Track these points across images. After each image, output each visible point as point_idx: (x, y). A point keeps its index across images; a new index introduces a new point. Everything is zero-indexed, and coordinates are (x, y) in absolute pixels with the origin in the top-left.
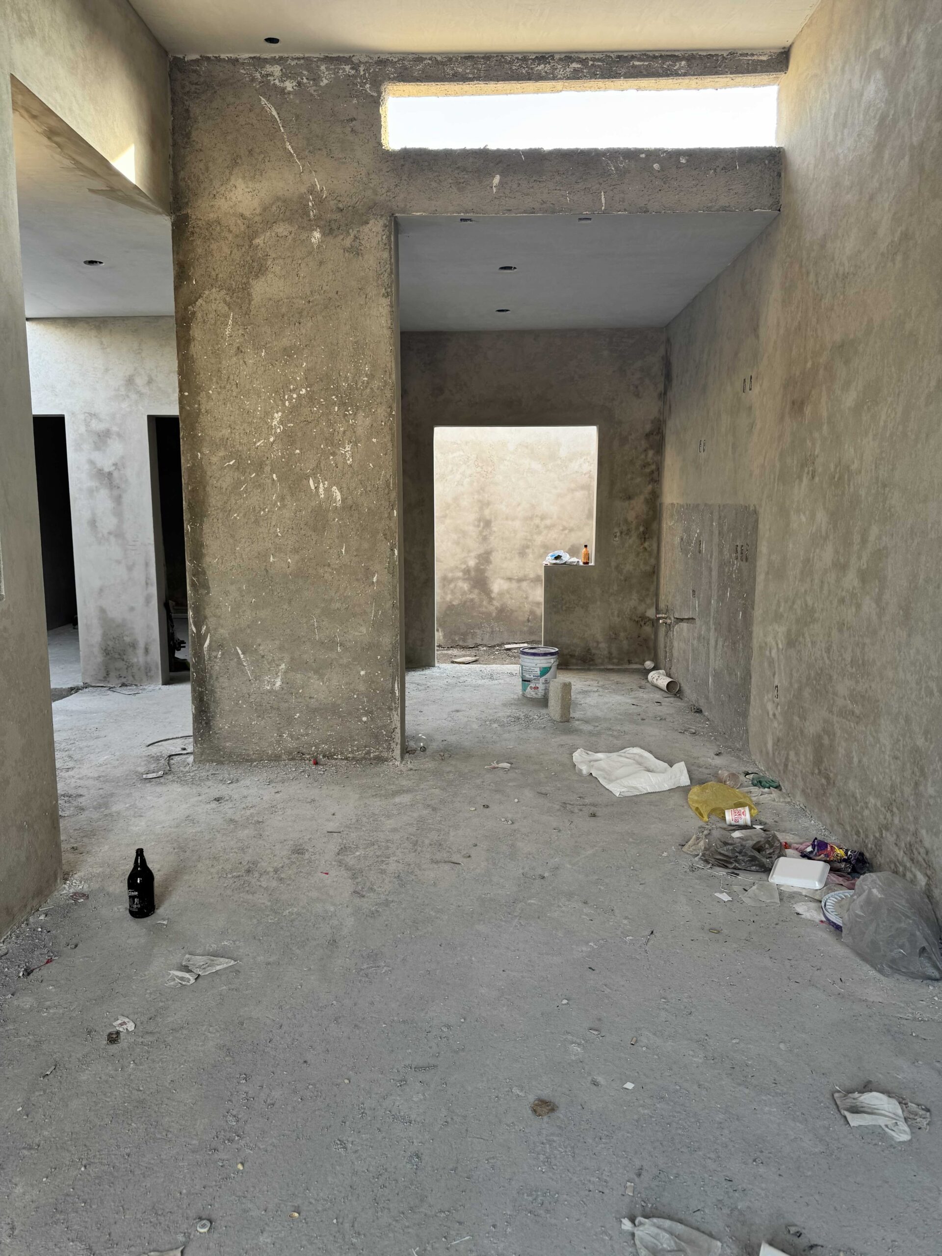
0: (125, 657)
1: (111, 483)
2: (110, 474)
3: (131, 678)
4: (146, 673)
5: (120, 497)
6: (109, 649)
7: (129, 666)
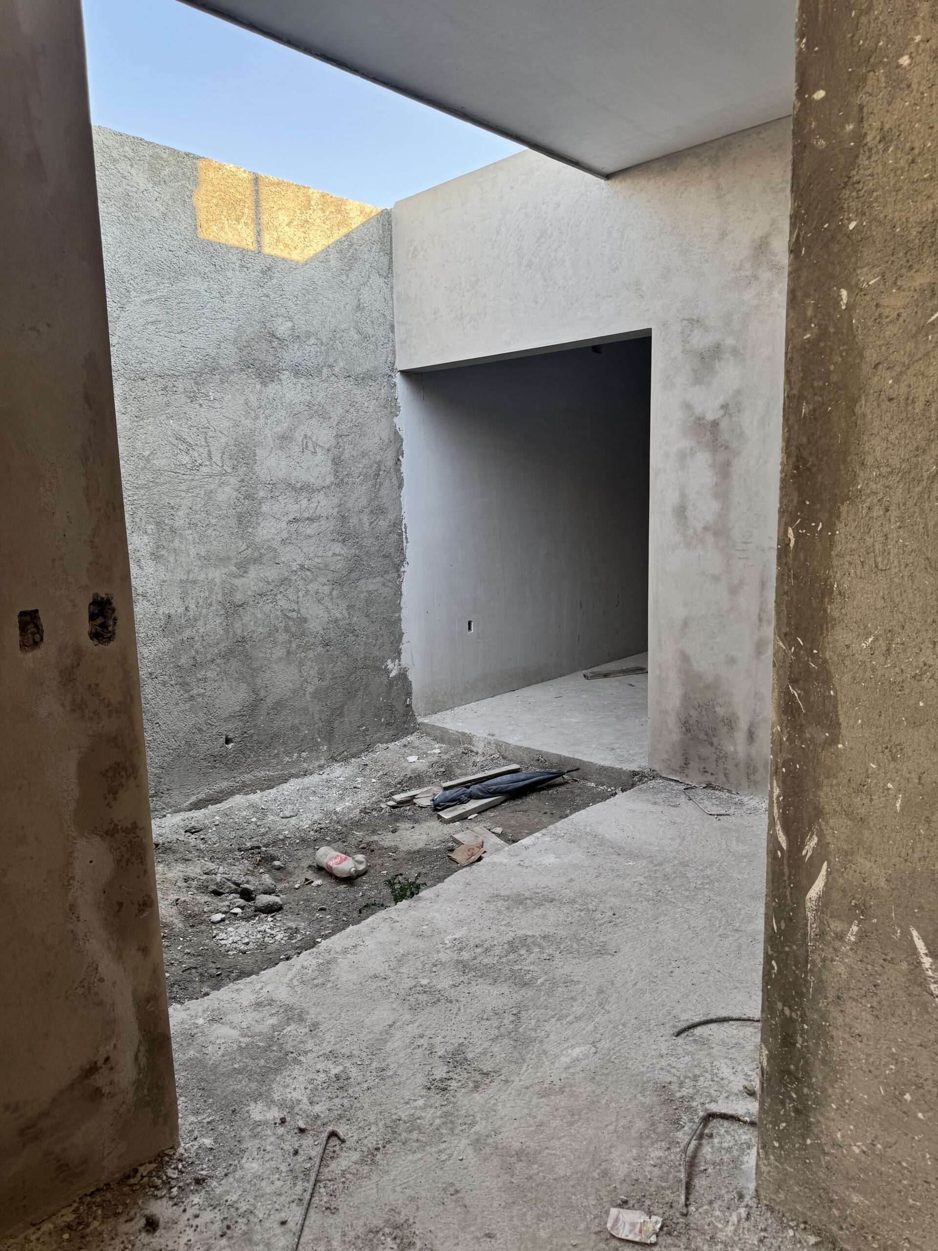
0: (715, 740)
1: (715, 440)
2: (715, 424)
3: (722, 777)
4: (748, 774)
5: (728, 464)
6: (691, 722)
7: (722, 757)
